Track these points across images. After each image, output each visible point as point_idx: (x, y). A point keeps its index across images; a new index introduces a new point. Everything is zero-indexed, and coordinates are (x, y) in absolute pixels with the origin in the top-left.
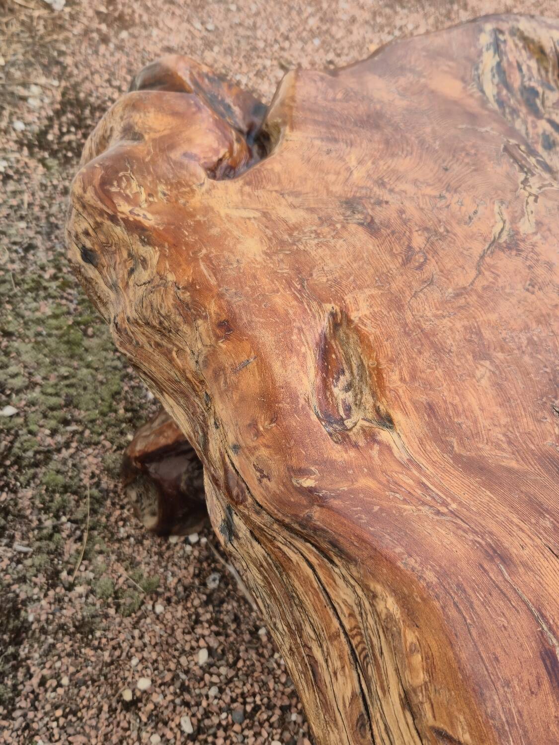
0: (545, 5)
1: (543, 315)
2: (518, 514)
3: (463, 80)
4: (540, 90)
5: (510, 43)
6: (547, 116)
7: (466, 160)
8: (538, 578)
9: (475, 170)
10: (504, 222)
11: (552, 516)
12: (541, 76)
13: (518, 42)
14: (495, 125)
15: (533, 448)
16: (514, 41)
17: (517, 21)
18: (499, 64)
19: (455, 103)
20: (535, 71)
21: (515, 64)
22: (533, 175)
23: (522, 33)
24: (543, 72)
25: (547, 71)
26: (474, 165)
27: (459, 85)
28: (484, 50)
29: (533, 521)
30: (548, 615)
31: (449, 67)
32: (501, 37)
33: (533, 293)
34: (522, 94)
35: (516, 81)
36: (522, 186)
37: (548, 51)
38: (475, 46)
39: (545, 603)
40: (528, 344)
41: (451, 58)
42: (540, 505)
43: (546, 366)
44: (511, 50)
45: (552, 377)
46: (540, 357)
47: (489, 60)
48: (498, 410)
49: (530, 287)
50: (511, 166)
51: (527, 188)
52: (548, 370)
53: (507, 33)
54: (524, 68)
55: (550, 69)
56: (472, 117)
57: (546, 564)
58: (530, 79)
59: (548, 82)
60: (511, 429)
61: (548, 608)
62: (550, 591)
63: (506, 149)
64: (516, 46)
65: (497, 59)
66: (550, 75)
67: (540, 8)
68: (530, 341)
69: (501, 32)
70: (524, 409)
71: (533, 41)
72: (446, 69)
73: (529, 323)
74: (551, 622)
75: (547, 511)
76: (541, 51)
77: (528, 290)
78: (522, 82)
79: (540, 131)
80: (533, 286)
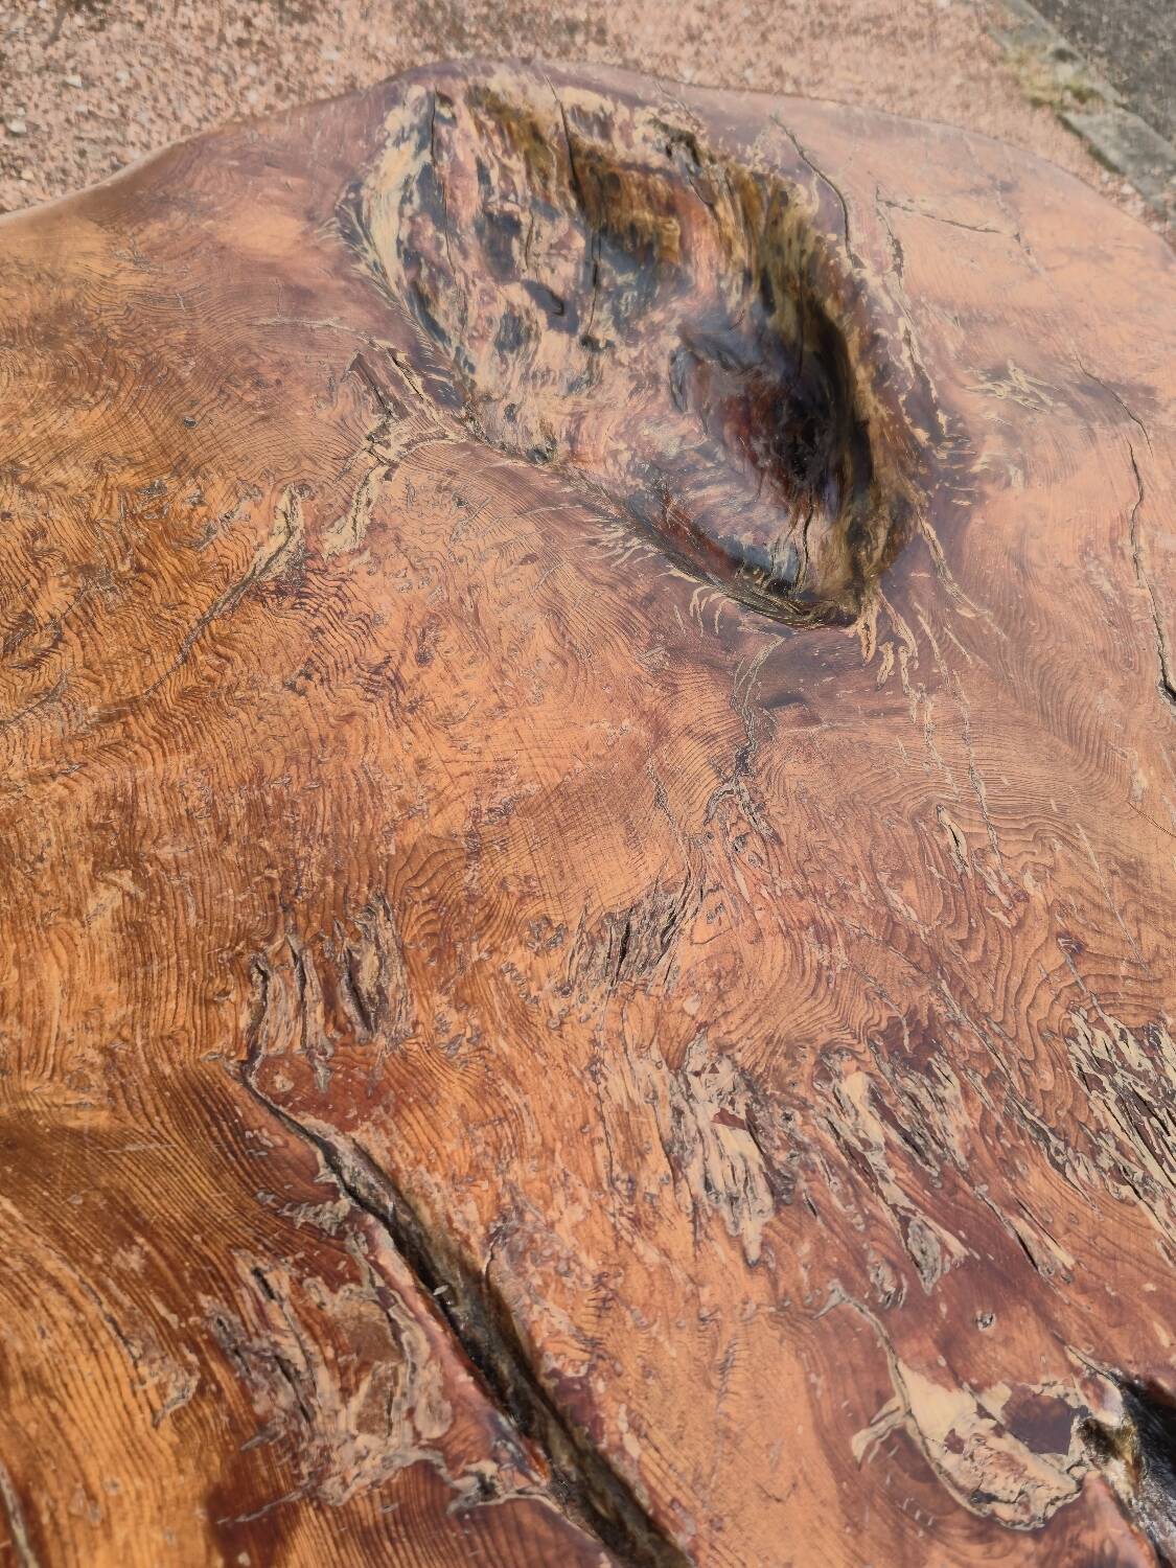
0: (770, 21)
1: (308, 743)
2: (65, 1247)
3: (310, 216)
4: (525, 218)
5: (467, 122)
6: (528, 275)
7: (250, 398)
8: (54, 1406)
9: (264, 419)
10: (291, 533)
11: (152, 1236)
12: (533, 190)
13: (483, 118)
14: (353, 311)
15: (168, 1070)
16: (476, 117)
17: (488, 72)
18: (427, 171)
19: (271, 268)
20: (519, 180)
21: (472, 168)
22: (404, 415)
23: (495, 97)
24: (536, 180)
25: (546, 178)
26: (264, 406)
27: (293, 227)
28: (389, 143)
29: (98, 1259)
30: (42, 1501)
31: (286, 187)
32: (445, 112)
33: (302, 693)
34: (480, 232)
35: (468, 205)
36: (366, 444)
37: (547, 133)
38: (368, 138)
39: (48, 1474)
40: (248, 816)
41: (297, 169)
42: (132, 1214)
43: (270, 866)
44: (467, 137)
45: (278, 888)
46: (266, 844)
47: (399, 164)
48: (111, 989)
49: (300, 682)
50: (359, 399)
51: (379, 449)
52: (274, 874)
53: (460, 101)
54: (494, 174)
55: (554, 171)
56: (302, 297)
57: (87, 1366)
58: (504, 197)
59: (547, 198)
60: (126, 1032)
61: (51, 1481)
62: (74, 1435)
63: (359, 364)
64: (480, 126)
65: (426, 157)
66: (552, 186)
67: (762, 28)
68: (255, 810)
69: (446, 100)
70: (179, 975)
71: (517, 114)
72: (276, 192)
73: (268, 764)
74: (45, 1519)
75: (144, 1228)
76: (535, 134)
77: (292, 687)
78: (485, 204)
79: (499, 310)
80: (309, 677)
